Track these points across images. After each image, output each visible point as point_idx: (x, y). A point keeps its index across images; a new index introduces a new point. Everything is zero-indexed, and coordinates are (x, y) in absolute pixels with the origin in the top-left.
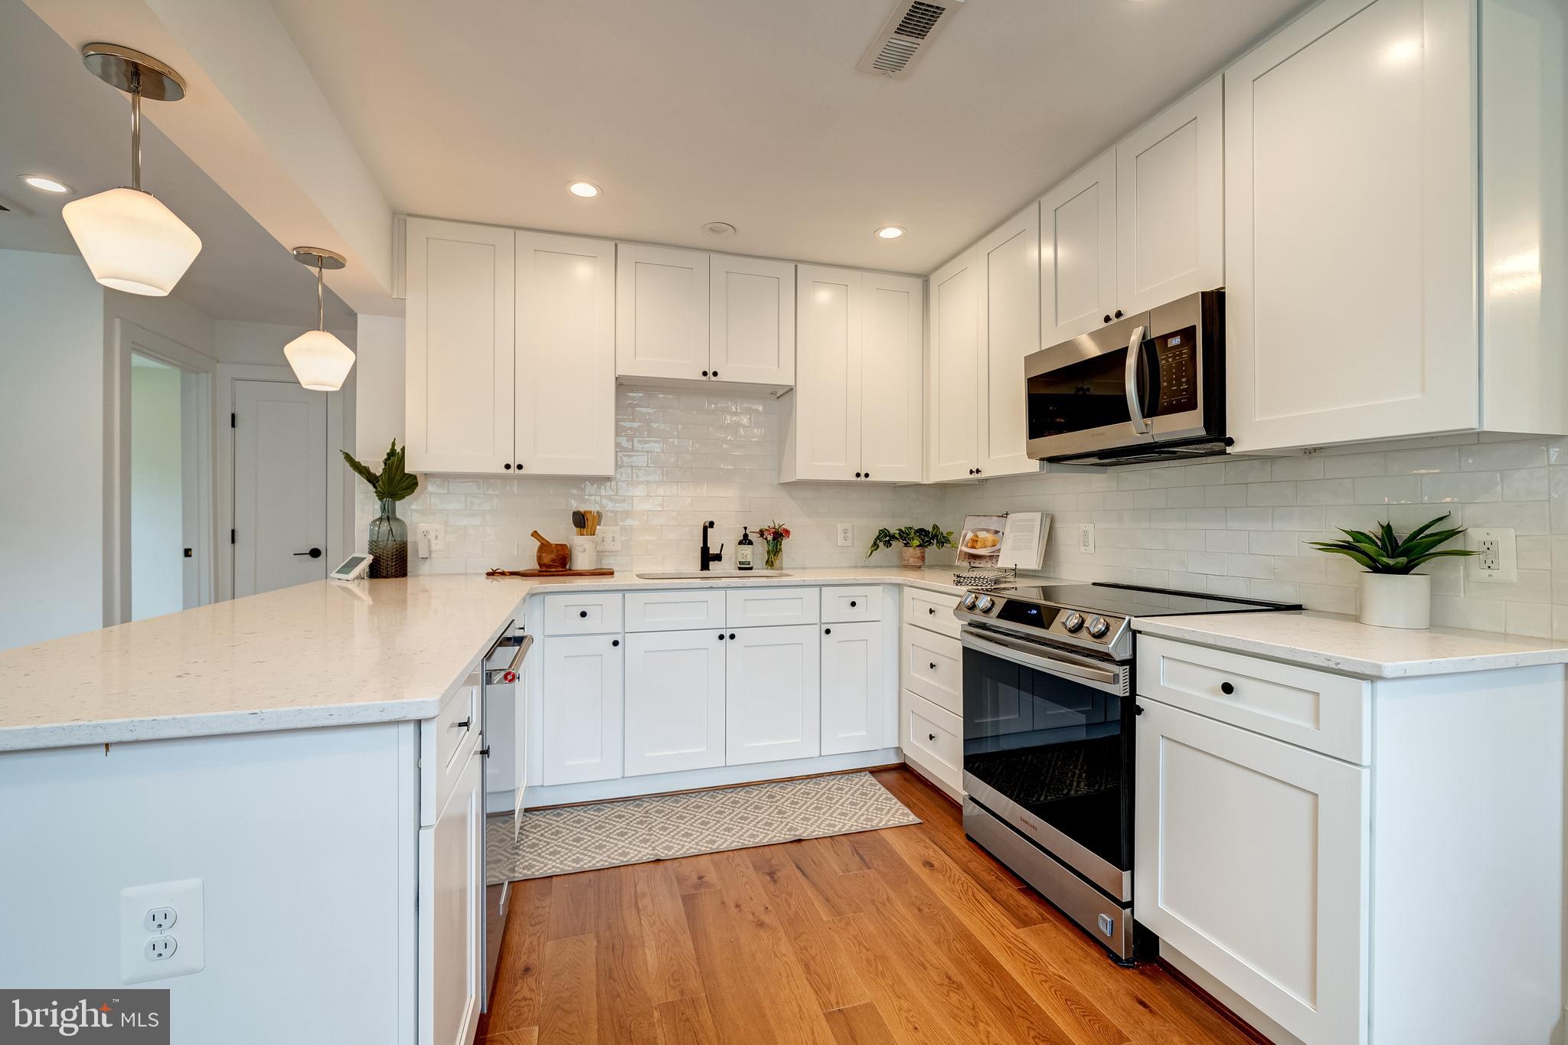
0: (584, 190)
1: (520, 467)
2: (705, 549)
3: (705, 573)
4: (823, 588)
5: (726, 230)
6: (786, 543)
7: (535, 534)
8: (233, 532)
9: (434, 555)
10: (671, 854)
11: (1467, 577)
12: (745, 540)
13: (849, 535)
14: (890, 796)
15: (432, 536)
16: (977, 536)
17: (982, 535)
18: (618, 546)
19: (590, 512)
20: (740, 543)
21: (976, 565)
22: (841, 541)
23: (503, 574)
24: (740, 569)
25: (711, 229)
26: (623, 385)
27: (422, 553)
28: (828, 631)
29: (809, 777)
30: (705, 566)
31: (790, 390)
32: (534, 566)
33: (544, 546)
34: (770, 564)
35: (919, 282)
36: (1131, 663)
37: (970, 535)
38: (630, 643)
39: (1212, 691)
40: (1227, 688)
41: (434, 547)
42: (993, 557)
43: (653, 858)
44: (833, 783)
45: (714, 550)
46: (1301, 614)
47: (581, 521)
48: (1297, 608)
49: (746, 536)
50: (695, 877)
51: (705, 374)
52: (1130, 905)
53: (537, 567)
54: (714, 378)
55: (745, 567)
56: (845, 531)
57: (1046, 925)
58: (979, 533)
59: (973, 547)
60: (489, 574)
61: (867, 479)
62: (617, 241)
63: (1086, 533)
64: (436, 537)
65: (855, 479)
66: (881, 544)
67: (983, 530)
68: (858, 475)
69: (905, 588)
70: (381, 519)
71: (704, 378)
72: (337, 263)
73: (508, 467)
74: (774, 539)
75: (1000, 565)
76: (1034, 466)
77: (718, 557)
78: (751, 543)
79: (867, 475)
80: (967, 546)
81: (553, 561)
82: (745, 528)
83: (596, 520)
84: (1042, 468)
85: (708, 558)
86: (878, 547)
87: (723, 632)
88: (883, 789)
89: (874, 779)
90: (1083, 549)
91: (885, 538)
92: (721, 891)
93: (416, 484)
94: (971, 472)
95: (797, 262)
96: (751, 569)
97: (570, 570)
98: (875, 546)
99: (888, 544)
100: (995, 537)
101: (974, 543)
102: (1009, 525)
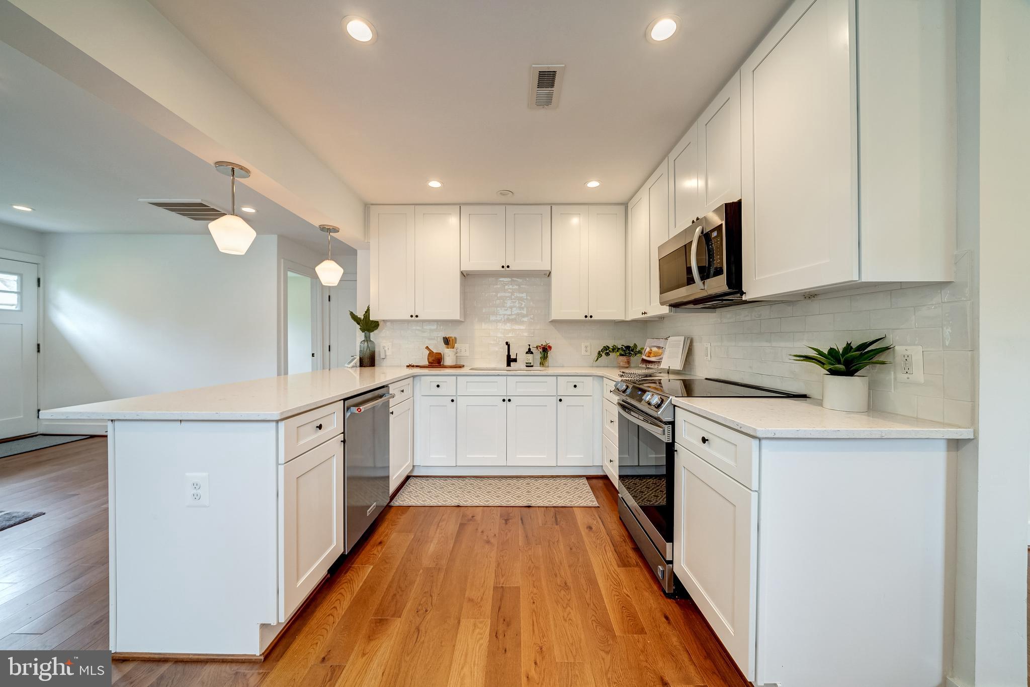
0: (435, 184)
1: (417, 316)
2: (509, 356)
3: (509, 368)
4: (559, 377)
5: (508, 194)
6: (550, 354)
7: (427, 348)
8: (329, 346)
9: (388, 357)
10: (465, 504)
11: (895, 379)
12: (529, 352)
13: (589, 349)
14: (590, 491)
15: (386, 349)
16: (651, 350)
18: (467, 354)
19: (451, 337)
20: (527, 353)
21: (650, 367)
22: (583, 352)
23: (413, 366)
24: (527, 366)
25: (501, 194)
26: (464, 275)
27: (382, 356)
28: (560, 400)
29: (552, 477)
30: (509, 365)
31: (548, 273)
32: (427, 363)
33: (431, 353)
34: (542, 364)
35: (622, 208)
36: (673, 423)
37: (648, 350)
38: (460, 400)
40: (704, 440)
41: (387, 354)
42: (659, 362)
43: (456, 505)
44: (564, 481)
45: (513, 357)
46: (806, 400)
47: (447, 341)
48: (804, 396)
49: (529, 349)
50: (471, 516)
51: (503, 267)
52: (671, 562)
53: (428, 363)
54: (507, 269)
55: (529, 365)
56: (586, 347)
57: (636, 569)
58: (652, 348)
59: (649, 356)
60: (408, 366)
61: (592, 319)
62: (460, 205)
63: (707, 348)
64: (388, 349)
65: (585, 319)
66: (603, 354)
67: (655, 346)
68: (586, 317)
69: (604, 378)
70: (364, 341)
71: (503, 269)
72: (336, 230)
73: (412, 316)
74: (543, 351)
75: (663, 367)
76: (665, 310)
77: (515, 360)
78: (532, 353)
79: (591, 317)
80: (646, 356)
81: (433, 360)
82: (529, 345)
83: (454, 341)
84: (670, 310)
85: (510, 361)
86: (602, 356)
87: (505, 398)
88: (589, 487)
89: (587, 481)
90: (705, 358)
91: (606, 351)
92: (479, 524)
93: (379, 325)
94: (642, 314)
95: (551, 205)
96: (532, 366)
97: (443, 365)
98: (600, 355)
99: (607, 354)
100: (660, 351)
101: (650, 354)
102: (668, 343)
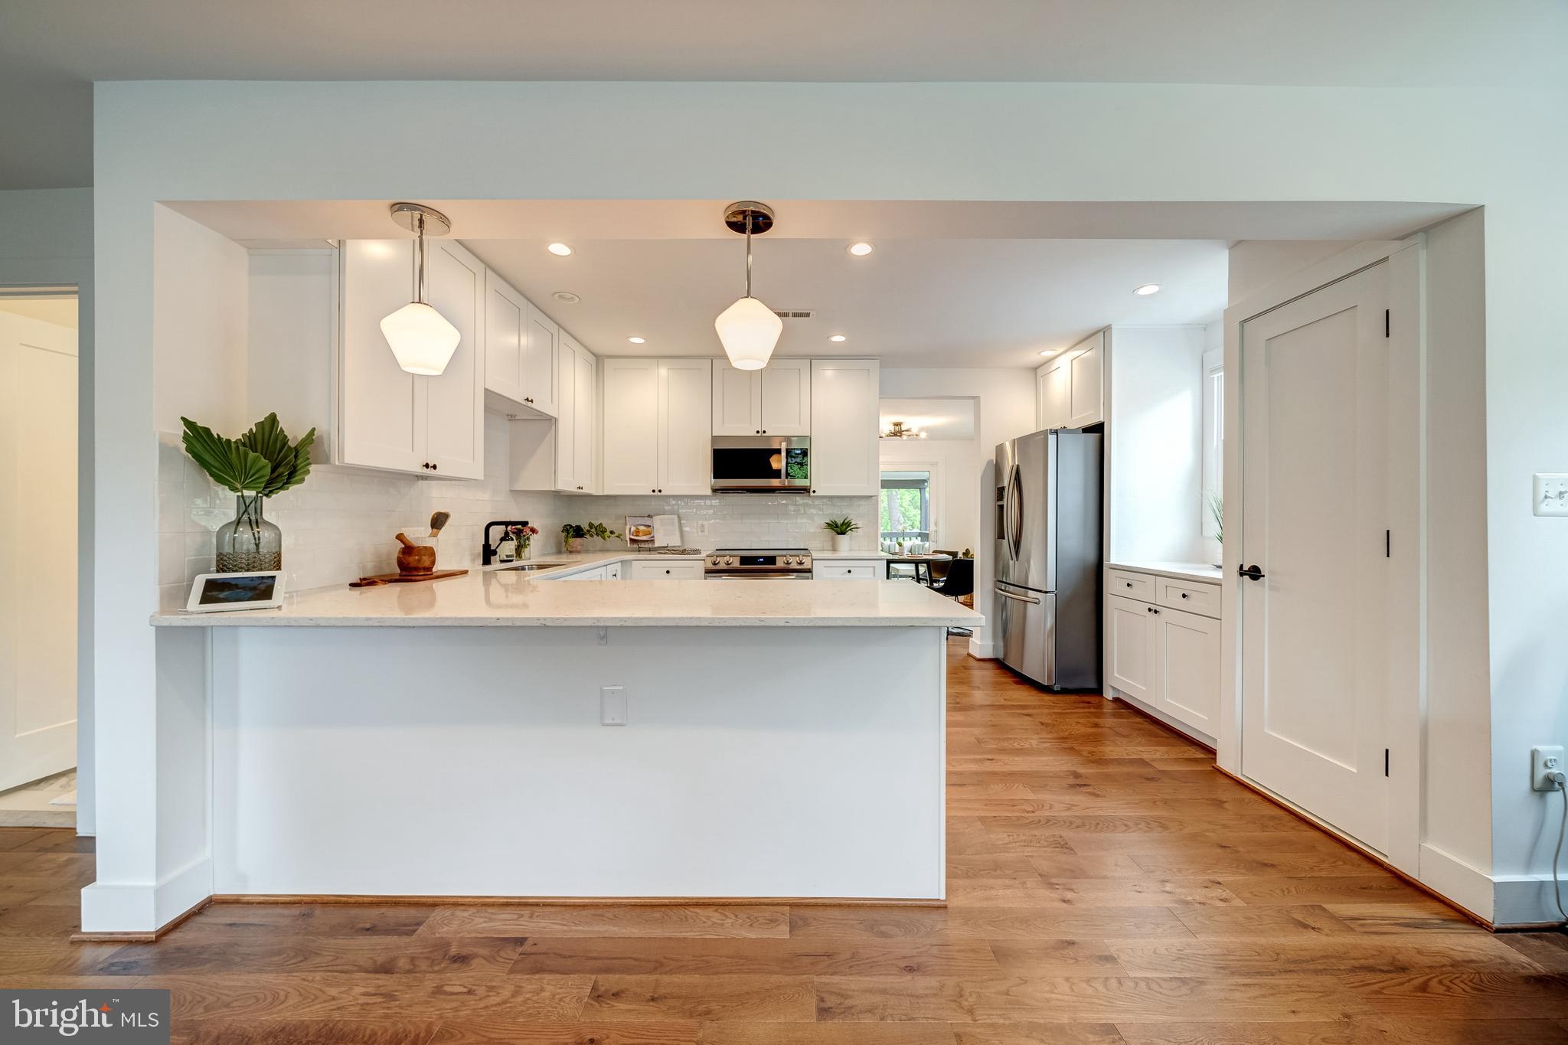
1: (434, 467)
2: (486, 546)
3: (488, 568)
7: (400, 537)
12: (507, 537)
16: (638, 529)
17: (642, 528)
21: (644, 546)
26: (488, 397)
30: (487, 561)
31: (556, 419)
33: (408, 550)
34: (519, 555)
37: (633, 529)
39: (844, 574)
40: (849, 572)
42: (652, 541)
51: (527, 400)
54: (528, 404)
58: (638, 527)
59: (637, 536)
60: (353, 585)
61: (583, 491)
63: (702, 526)
65: (577, 490)
67: (641, 525)
68: (578, 488)
69: (634, 562)
70: (238, 522)
71: (525, 403)
73: (426, 466)
75: (657, 545)
76: (709, 492)
77: (494, 553)
79: (583, 488)
80: (634, 535)
84: (713, 493)
85: (488, 553)
90: (700, 533)
94: (654, 491)
96: (512, 561)
100: (649, 529)
101: (637, 532)
102: (657, 522)
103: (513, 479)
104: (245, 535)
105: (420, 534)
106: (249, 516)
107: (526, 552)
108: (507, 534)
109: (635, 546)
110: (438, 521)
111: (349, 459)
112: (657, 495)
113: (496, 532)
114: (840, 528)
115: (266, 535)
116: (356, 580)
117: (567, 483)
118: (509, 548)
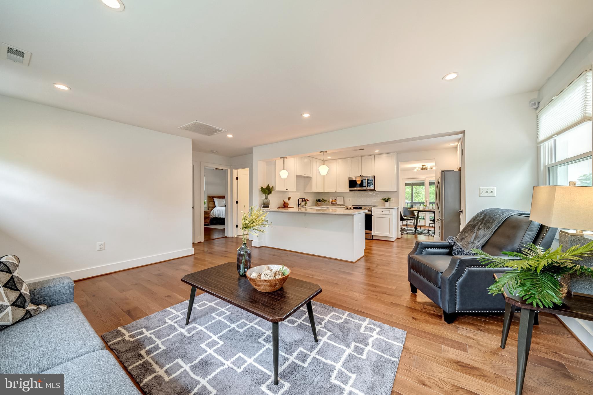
2: (298, 203)
7: (284, 201)
8: (237, 201)
9: (272, 204)
15: (272, 201)
17: (334, 200)
26: (297, 176)
27: (270, 203)
30: (298, 206)
31: (312, 177)
33: (285, 203)
34: (305, 205)
36: (372, 211)
37: (332, 200)
40: (382, 211)
42: (336, 203)
48: (377, 206)
52: (372, 234)
54: (305, 175)
63: (349, 199)
65: (318, 191)
73: (286, 190)
75: (337, 204)
76: (348, 191)
80: (331, 202)
85: (299, 205)
86: (315, 202)
100: (336, 200)
101: (333, 201)
102: (338, 198)
103: (304, 190)
104: (266, 200)
105: (287, 201)
106: (266, 198)
107: (306, 205)
108: (303, 201)
109: (332, 204)
110: (289, 198)
111: (277, 190)
112: (336, 192)
113: (300, 201)
114: (386, 200)
115: (268, 200)
116: (278, 207)
117: (315, 190)
118: (303, 203)
